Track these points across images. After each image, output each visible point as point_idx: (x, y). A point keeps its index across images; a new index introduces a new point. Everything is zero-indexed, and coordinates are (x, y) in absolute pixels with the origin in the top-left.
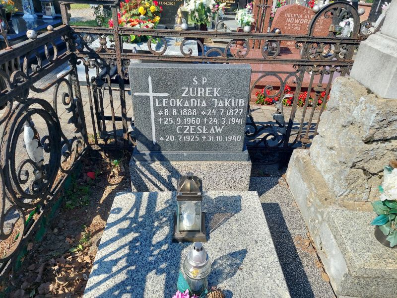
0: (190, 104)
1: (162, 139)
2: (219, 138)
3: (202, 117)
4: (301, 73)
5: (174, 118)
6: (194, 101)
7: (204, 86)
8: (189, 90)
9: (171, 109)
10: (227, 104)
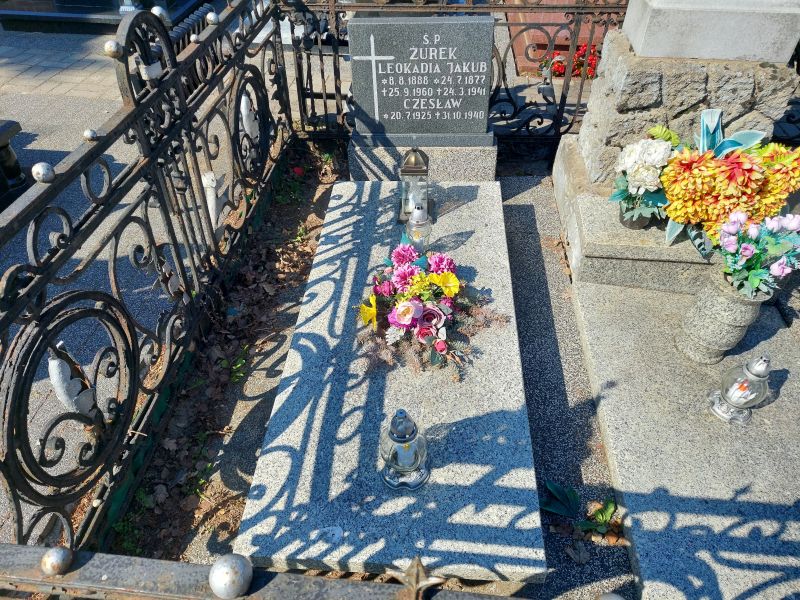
0: (420, 69)
1: (386, 116)
2: (457, 115)
3: (435, 87)
4: (576, 25)
5: (401, 89)
6: (424, 66)
7: (437, 46)
8: (419, 51)
9: (396, 76)
10: (465, 69)
